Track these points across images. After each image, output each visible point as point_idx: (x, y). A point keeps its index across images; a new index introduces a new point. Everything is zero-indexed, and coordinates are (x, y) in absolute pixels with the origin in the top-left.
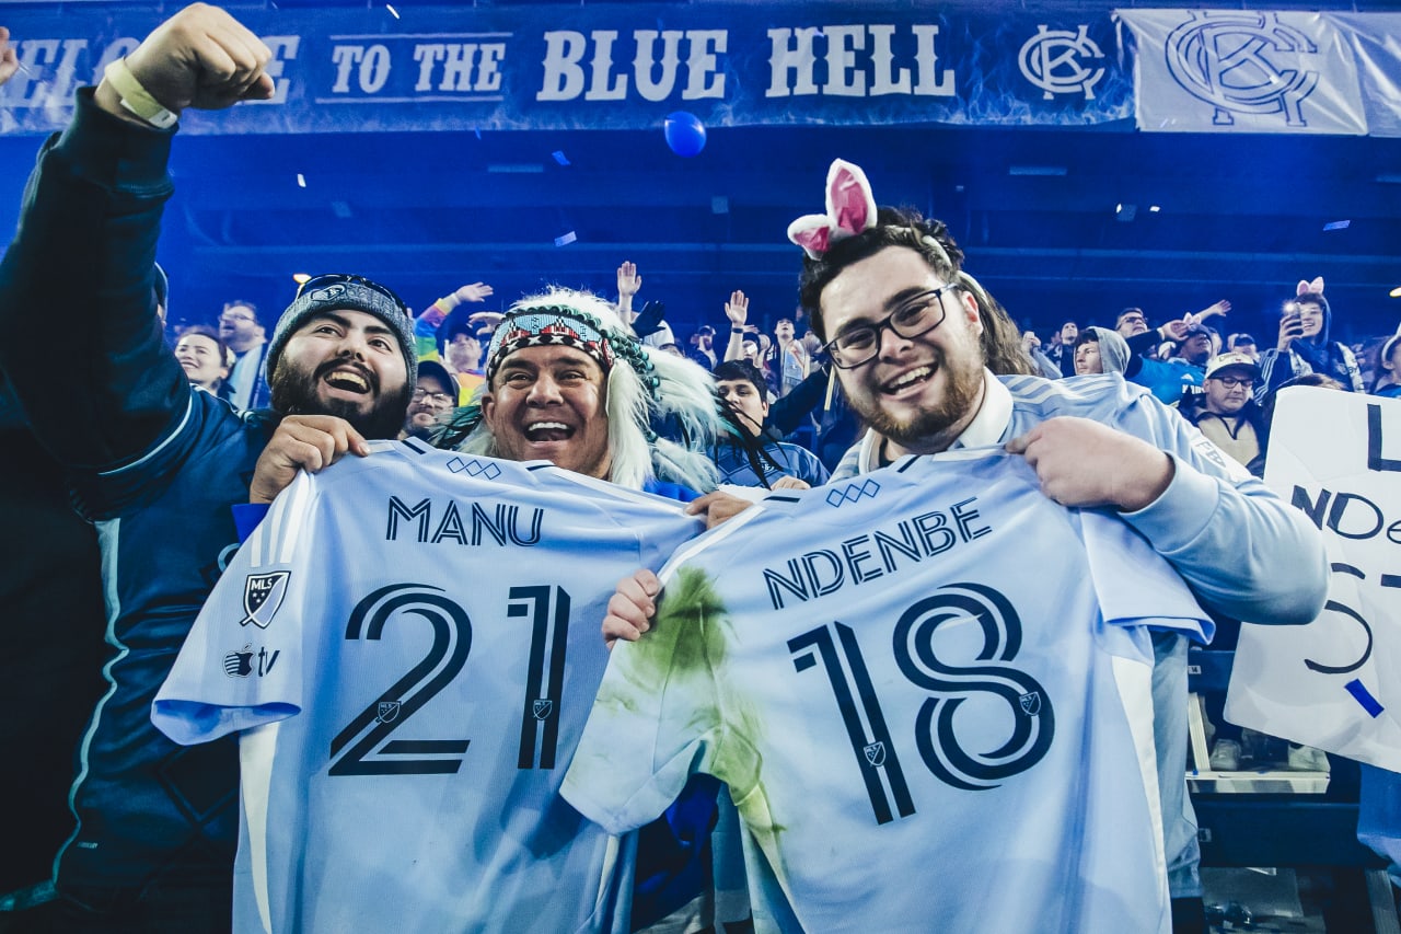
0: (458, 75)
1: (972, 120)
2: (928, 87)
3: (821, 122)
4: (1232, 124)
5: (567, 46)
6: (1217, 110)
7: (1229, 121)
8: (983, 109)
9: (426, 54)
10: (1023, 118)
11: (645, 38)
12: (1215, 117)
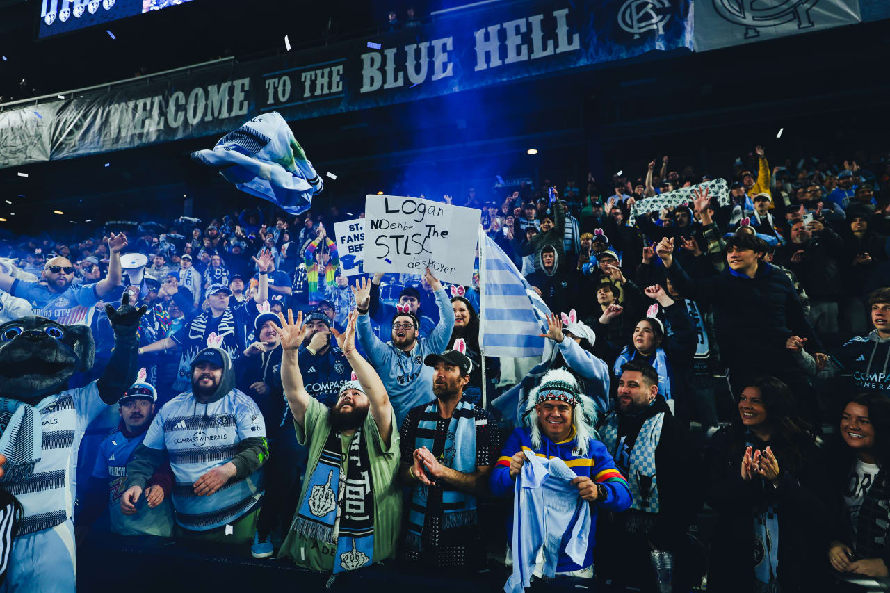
0: (322, 85)
1: (590, 61)
2: (564, 47)
3: (505, 80)
4: (758, 36)
5: (372, 60)
6: (747, 29)
7: (756, 34)
8: (597, 52)
9: (307, 77)
10: (621, 55)
11: (410, 49)
12: (747, 33)
